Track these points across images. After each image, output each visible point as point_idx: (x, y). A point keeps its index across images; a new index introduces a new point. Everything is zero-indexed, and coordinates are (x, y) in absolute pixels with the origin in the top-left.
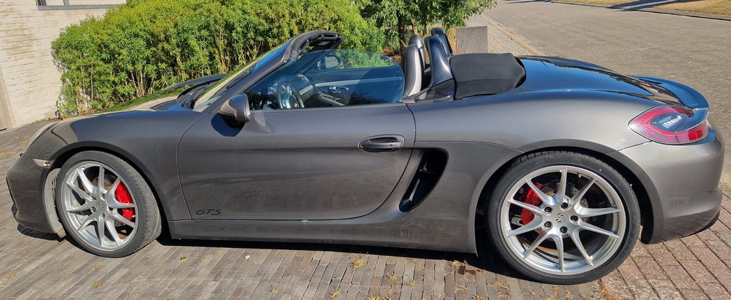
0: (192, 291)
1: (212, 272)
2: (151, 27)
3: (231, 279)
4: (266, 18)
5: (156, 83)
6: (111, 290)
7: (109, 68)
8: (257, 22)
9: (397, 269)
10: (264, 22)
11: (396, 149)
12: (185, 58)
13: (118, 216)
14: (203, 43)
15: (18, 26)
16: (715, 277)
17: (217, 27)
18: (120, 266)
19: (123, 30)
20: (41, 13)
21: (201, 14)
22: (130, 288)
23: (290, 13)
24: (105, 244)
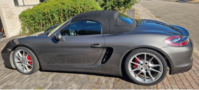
0: (45, 85)
1: (52, 79)
2: (44, 11)
3: (56, 82)
4: (74, 8)
5: (45, 26)
6: (25, 84)
7: (33, 22)
8: (71, 9)
9: (101, 80)
10: (73, 9)
11: (99, 47)
12: (52, 19)
13: (28, 64)
14: (57, 15)
15: (10, 11)
16: (191, 84)
17: (61, 11)
18: (28, 77)
19: (37, 12)
20: (16, 7)
21: (57, 7)
22: (30, 83)
23: (80, 7)
24: (25, 71)
